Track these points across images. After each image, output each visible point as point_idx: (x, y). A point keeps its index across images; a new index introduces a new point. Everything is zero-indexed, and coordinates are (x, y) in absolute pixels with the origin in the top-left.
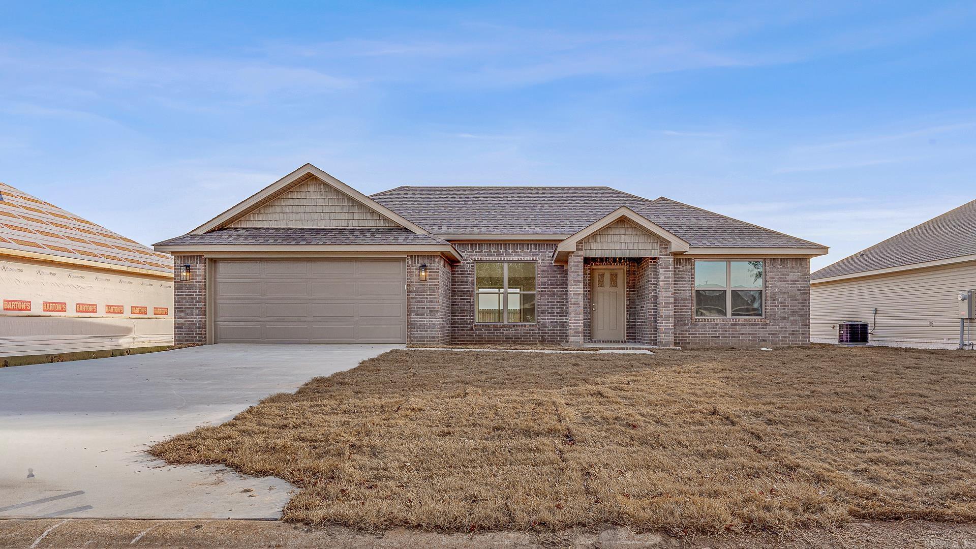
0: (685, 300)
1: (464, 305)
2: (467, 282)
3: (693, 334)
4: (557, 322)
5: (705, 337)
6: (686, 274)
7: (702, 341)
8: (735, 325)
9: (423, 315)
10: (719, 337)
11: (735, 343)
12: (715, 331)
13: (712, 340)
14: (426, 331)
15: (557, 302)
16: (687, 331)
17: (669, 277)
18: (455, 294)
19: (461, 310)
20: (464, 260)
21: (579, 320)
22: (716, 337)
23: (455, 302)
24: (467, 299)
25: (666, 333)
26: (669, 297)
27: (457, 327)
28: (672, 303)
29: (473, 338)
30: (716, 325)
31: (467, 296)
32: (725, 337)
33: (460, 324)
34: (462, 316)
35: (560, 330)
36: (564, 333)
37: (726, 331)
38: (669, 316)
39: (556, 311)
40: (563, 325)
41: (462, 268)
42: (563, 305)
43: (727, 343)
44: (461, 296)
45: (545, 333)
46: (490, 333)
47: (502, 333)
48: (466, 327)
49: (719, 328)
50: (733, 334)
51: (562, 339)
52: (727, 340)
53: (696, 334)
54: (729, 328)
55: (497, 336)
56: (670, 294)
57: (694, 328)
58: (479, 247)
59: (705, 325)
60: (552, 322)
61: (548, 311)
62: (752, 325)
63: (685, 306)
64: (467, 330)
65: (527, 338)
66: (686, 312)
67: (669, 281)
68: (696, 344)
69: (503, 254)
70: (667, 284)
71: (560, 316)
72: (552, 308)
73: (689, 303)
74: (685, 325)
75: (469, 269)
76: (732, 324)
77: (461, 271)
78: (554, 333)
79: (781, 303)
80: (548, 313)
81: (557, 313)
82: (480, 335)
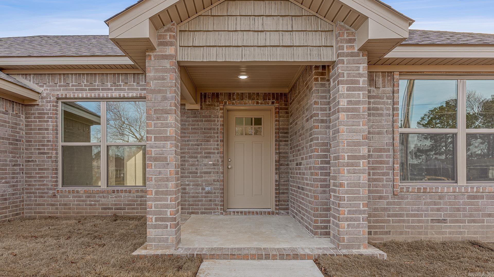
0: (380, 150)
1: (43, 161)
2: (47, 129)
3: (396, 215)
5: (419, 221)
6: (384, 103)
7: (413, 227)
8: (475, 197)
10: (444, 221)
11: (475, 233)
12: (438, 210)
13: (432, 227)
16: (384, 209)
17: (358, 103)
18: (29, 145)
19: (39, 169)
20: (42, 98)
21: (166, 193)
22: (439, 221)
23: (31, 157)
24: (48, 153)
26: (358, 144)
27: (34, 193)
28: (363, 157)
29: (57, 209)
30: (440, 198)
31: (48, 149)
32: (457, 221)
33: (38, 189)
34: (41, 177)
37: (458, 210)
41: (40, 110)
43: (461, 233)
44: (39, 149)
46: (80, 201)
47: (98, 201)
48: (46, 193)
49: (445, 204)
50: (471, 215)
52: (460, 227)
53: (401, 215)
54: (465, 203)
55: (91, 205)
57: (399, 204)
58: (64, 79)
59: (419, 197)
63: (381, 163)
64: (48, 197)
65: (133, 209)
66: (384, 174)
67: (356, 110)
68: (401, 233)
69: (98, 89)
70: (353, 117)
73: (388, 156)
74: (381, 198)
75: (50, 110)
76: (469, 197)
77: (39, 113)
82: (66, 205)
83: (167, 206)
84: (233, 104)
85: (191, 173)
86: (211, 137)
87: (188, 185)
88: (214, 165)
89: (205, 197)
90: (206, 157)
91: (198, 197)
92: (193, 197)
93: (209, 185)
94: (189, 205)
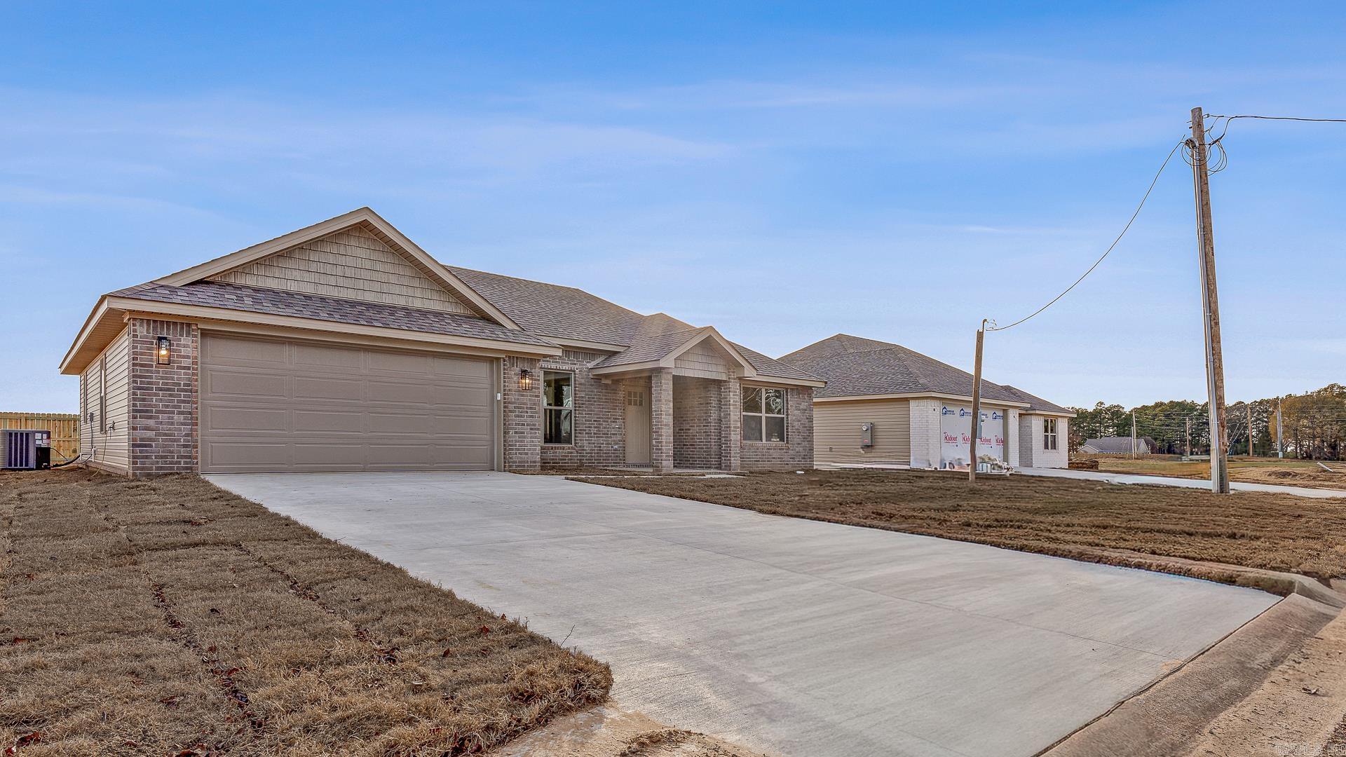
4: (594, 443)
5: (750, 461)
7: (748, 464)
8: (769, 449)
9: (523, 433)
11: (769, 467)
14: (527, 454)
15: (594, 421)
35: (598, 453)
36: (601, 456)
37: (763, 455)
39: (594, 430)
40: (600, 447)
42: (599, 424)
43: (764, 467)
45: (583, 456)
49: (759, 452)
51: (599, 463)
57: (743, 452)
59: (750, 449)
60: (589, 443)
61: (585, 430)
62: (780, 449)
65: (565, 463)
71: (597, 437)
72: (590, 427)
78: (592, 457)
79: (797, 429)
80: (586, 433)
81: (595, 434)
85: (604, 434)
86: (617, 406)
87: (603, 444)
88: (619, 428)
89: (613, 453)
90: (614, 422)
91: (609, 453)
92: (606, 453)
93: (617, 444)
94: (603, 460)
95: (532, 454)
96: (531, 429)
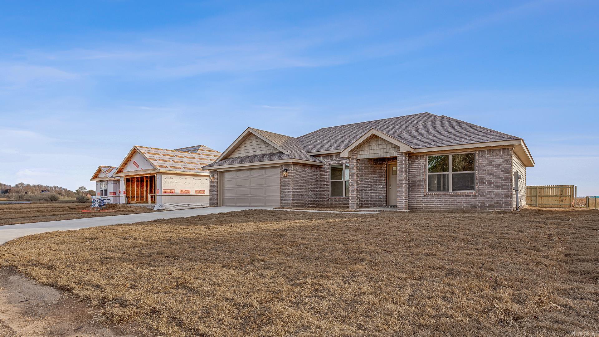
0: (420, 181)
1: (325, 187)
2: (326, 176)
3: (425, 202)
4: (369, 195)
5: (433, 205)
6: (421, 165)
7: (431, 207)
8: (453, 196)
9: (286, 193)
10: (442, 205)
11: (454, 209)
12: (440, 201)
13: (438, 207)
14: (287, 201)
15: (369, 185)
16: (421, 200)
17: (403, 168)
18: (321, 182)
19: (324, 190)
20: (325, 165)
22: (440, 204)
23: (321, 186)
24: (326, 184)
25: (401, 202)
26: (403, 180)
27: (322, 199)
28: (404, 184)
29: (329, 204)
30: (441, 196)
31: (327, 183)
32: (447, 205)
33: (323, 197)
34: (324, 193)
35: (370, 200)
36: (372, 202)
37: (447, 201)
38: (402, 192)
39: (368, 189)
40: (372, 197)
41: (324, 169)
42: (372, 186)
43: (448, 209)
44: (324, 183)
45: (363, 202)
46: (336, 202)
47: (342, 202)
48: (326, 199)
49: (442, 198)
50: (452, 203)
51: (371, 205)
52: (448, 207)
53: (427, 202)
54: (449, 198)
55: (340, 203)
56: (403, 178)
57: (426, 199)
58: (331, 157)
60: (366, 196)
61: (364, 189)
62: (466, 196)
63: (420, 185)
64: (326, 200)
66: (421, 189)
67: (402, 170)
68: (427, 208)
69: (342, 160)
70: (401, 172)
71: (370, 192)
72: (366, 188)
73: (422, 183)
74: (420, 197)
75: (327, 168)
76: (451, 196)
77: (324, 170)
78: (367, 202)
79: (488, 181)
80: (364, 191)
81: (369, 191)
82: (332, 203)
83: (354, 198)
84: (390, 162)
85: (374, 191)
86: (382, 176)
87: (373, 195)
88: (383, 187)
89: (380, 200)
90: (380, 184)
91: (377, 200)
92: (375, 200)
93: (381, 195)
94: (374, 203)
95: (289, 201)
96: (289, 191)
